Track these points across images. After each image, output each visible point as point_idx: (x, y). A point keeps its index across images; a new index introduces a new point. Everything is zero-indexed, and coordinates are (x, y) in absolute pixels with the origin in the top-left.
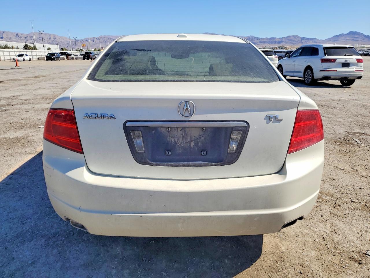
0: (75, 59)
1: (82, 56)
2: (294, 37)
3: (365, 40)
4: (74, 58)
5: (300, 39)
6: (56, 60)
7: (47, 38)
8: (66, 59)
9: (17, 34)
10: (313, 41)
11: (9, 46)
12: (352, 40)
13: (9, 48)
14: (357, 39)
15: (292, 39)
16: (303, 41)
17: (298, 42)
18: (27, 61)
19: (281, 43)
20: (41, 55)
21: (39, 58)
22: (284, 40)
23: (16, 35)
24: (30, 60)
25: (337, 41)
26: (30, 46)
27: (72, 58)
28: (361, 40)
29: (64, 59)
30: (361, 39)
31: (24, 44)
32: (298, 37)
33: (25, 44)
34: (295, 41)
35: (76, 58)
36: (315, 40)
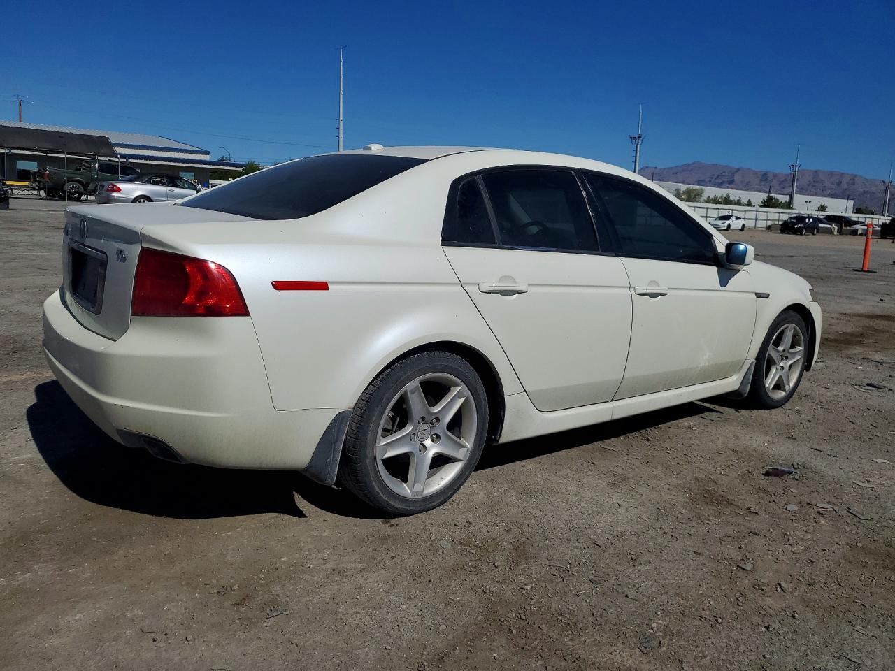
0: (861, 234)
1: (880, 229)
4: (859, 232)
6: (804, 233)
7: (833, 184)
8: (835, 233)
9: (765, 175)
11: (732, 198)
13: (731, 203)
18: (735, 230)
20: (778, 221)
21: (770, 226)
23: (763, 175)
24: (742, 229)
26: (777, 200)
27: (854, 232)
29: (830, 232)
31: (764, 196)
33: (768, 194)
35: (864, 233)
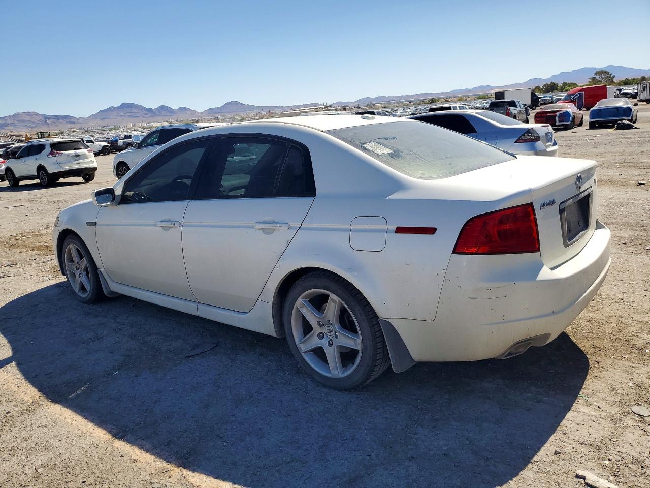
2: (30, 114)
3: (147, 116)
5: (42, 118)
10: (68, 121)
12: (129, 116)
14: (137, 115)
15: (26, 119)
16: (48, 121)
17: (38, 123)
19: (6, 128)
22: (9, 121)
25: (106, 118)
28: (143, 117)
30: (143, 115)
32: (37, 115)
34: (34, 122)
36: (70, 119)
